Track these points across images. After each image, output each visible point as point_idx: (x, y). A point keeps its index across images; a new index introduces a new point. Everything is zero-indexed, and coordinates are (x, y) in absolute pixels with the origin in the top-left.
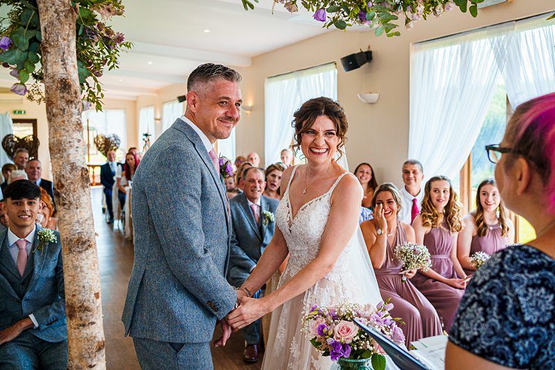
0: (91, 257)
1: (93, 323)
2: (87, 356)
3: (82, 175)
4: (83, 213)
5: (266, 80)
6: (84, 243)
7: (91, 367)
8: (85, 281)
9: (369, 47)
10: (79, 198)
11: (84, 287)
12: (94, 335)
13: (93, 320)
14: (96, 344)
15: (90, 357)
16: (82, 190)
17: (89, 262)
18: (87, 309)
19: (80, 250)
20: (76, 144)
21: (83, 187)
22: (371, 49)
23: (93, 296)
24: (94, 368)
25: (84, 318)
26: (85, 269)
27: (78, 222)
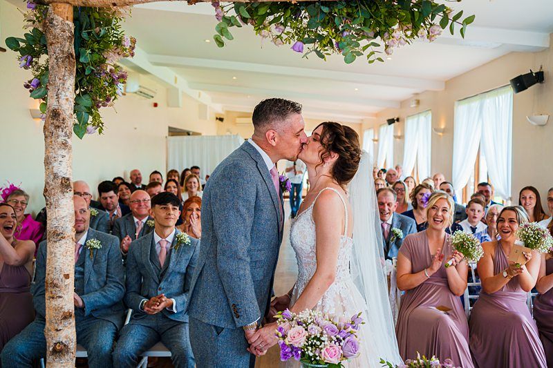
0: (64, 246)
1: (60, 297)
2: (54, 321)
3: (61, 183)
4: (61, 212)
5: (456, 103)
6: (58, 235)
7: (57, 330)
8: (57, 264)
9: (541, 68)
10: (58, 200)
11: (55, 268)
12: (60, 306)
13: (60, 295)
14: (62, 314)
15: (56, 323)
16: (61, 195)
17: (62, 250)
18: (56, 286)
19: (56, 240)
20: (60, 159)
21: (63, 192)
22: (543, 70)
23: (62, 276)
24: (60, 332)
25: (54, 292)
26: (58, 255)
27: (56, 218)
